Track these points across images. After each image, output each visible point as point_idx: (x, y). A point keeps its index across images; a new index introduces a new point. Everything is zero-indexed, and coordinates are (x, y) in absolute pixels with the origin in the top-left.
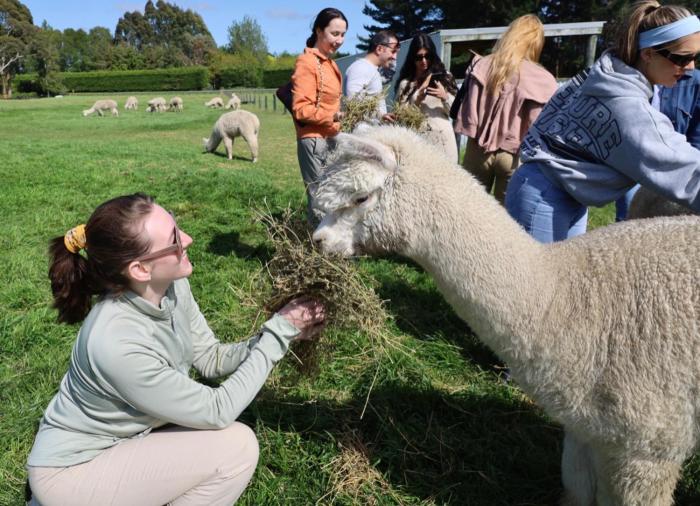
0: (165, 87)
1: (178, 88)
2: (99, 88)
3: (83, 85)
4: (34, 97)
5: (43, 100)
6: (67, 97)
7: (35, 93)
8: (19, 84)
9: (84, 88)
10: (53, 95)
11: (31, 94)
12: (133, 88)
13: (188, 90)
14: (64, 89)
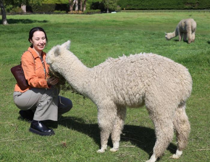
0: (187, 7)
1: (196, 7)
2: (141, 7)
3: (131, 5)
4: (98, 13)
5: (103, 15)
6: (119, 13)
7: (99, 10)
8: (92, 4)
9: (132, 7)
10: (111, 11)
11: (97, 10)
12: (163, 7)
13: (204, 9)
14: (119, 8)
